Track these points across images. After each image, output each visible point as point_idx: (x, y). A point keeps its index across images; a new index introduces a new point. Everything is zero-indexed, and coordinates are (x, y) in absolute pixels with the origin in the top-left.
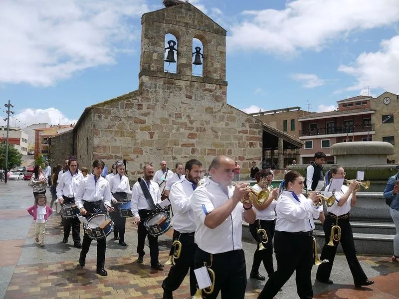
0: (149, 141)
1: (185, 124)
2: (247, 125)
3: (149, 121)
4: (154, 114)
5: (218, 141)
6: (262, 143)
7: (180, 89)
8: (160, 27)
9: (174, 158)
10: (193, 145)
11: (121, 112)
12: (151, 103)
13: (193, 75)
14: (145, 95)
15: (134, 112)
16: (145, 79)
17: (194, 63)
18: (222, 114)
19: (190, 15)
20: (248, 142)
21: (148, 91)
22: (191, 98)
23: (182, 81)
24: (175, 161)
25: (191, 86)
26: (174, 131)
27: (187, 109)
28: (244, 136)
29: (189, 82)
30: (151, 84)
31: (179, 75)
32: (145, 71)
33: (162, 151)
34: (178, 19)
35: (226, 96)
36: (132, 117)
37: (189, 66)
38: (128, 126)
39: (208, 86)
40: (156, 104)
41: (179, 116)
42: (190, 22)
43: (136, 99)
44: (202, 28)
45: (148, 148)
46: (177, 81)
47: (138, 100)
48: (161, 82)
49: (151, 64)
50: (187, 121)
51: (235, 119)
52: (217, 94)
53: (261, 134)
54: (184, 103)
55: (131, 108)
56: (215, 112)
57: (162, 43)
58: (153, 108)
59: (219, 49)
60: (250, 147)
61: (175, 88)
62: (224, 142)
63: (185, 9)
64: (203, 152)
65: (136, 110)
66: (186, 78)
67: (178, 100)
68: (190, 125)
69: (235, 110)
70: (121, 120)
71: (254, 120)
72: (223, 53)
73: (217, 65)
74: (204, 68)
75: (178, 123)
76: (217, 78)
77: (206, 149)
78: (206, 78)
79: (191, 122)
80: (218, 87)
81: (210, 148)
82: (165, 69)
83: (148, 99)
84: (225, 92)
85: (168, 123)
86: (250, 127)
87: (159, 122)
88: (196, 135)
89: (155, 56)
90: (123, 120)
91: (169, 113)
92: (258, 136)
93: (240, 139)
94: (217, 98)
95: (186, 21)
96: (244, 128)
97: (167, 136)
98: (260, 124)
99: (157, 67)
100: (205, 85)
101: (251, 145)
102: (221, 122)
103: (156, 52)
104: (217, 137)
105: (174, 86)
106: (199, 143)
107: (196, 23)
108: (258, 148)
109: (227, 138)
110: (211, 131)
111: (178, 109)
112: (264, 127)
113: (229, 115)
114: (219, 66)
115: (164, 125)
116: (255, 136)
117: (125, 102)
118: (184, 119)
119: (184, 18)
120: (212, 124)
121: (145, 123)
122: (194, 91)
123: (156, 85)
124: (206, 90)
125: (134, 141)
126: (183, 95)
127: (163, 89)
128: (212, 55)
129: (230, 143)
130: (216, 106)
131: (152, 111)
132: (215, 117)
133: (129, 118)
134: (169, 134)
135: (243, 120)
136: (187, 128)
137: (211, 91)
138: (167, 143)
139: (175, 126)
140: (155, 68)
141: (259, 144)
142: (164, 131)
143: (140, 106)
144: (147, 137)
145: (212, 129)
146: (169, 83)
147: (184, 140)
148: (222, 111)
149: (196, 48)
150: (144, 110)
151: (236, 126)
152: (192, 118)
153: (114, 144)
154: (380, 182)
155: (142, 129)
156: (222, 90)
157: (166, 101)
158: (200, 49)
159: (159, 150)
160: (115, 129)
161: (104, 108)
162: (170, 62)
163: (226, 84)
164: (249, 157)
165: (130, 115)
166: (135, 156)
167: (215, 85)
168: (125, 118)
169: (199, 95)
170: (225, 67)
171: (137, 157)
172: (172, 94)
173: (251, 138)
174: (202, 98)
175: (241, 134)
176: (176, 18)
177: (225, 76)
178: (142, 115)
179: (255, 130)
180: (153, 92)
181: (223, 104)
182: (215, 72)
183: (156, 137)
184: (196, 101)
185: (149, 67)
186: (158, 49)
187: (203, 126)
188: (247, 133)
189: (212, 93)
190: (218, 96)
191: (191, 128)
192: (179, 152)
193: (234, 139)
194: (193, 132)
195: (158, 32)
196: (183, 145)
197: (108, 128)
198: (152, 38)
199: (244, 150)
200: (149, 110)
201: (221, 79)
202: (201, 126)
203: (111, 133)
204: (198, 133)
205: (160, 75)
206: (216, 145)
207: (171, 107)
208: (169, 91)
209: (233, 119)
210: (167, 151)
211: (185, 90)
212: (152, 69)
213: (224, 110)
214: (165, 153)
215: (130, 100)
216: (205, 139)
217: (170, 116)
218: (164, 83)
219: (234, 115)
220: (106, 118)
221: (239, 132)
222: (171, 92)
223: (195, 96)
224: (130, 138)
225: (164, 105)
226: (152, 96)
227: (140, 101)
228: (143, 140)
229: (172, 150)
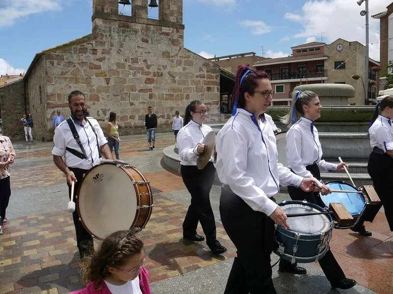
0: (105, 87)
1: (142, 69)
2: (205, 69)
3: (104, 66)
4: (109, 59)
5: (175, 85)
6: (219, 87)
7: (136, 32)
9: (132, 104)
10: (150, 90)
11: (75, 58)
12: (106, 47)
13: (149, 18)
14: (99, 39)
15: (89, 57)
16: (99, 22)
17: (150, 6)
18: (179, 58)
20: (205, 87)
21: (102, 35)
22: (148, 42)
23: (137, 24)
24: (133, 107)
25: (147, 29)
26: (131, 76)
27: (144, 53)
28: (202, 80)
29: (144, 26)
30: (105, 27)
31: (134, 18)
32: (98, 14)
33: (119, 97)
35: (183, 40)
36: (87, 63)
37: (144, 8)
38: (83, 72)
39: (165, 29)
40: (110, 49)
41: (135, 61)
43: (90, 44)
45: (105, 95)
46: (132, 24)
47: (92, 44)
48: (115, 25)
49: (104, 6)
50: (144, 66)
51: (193, 63)
52: (174, 38)
53: (219, 78)
54: (140, 47)
55: (85, 52)
56: (172, 57)
58: (109, 53)
60: (208, 91)
61: (130, 32)
62: (182, 87)
64: (161, 97)
65: (90, 55)
66: (142, 21)
67: (133, 44)
68: (147, 70)
69: (193, 54)
70: (75, 66)
71: (212, 65)
73: (174, 8)
74: (160, 10)
75: (135, 67)
76: (173, 21)
77: (163, 94)
78: (163, 21)
79: (148, 67)
80: (175, 30)
81: (168, 93)
82: (119, 12)
83: (103, 44)
84: (182, 36)
85: (125, 68)
86: (208, 72)
87: (115, 67)
88: (153, 80)
90: (77, 65)
91: (125, 58)
92: (215, 80)
93: (197, 83)
94: (174, 42)
96: (201, 73)
97: (123, 81)
98: (217, 68)
99: (111, 9)
100: (161, 28)
101: (209, 89)
102: (178, 67)
104: (174, 81)
105: (129, 29)
106: (157, 88)
108: (216, 92)
109: (184, 83)
110: (168, 76)
111: (134, 53)
112: (222, 71)
113: (186, 59)
114: (175, 9)
115: (121, 70)
116: (212, 80)
117: (79, 47)
118: (141, 64)
120: (169, 69)
123: (110, 28)
124: (163, 33)
125: (90, 88)
126: (139, 39)
127: (118, 33)
129: (188, 88)
130: (174, 50)
131: (107, 56)
132: (172, 61)
133: (83, 64)
134: (125, 80)
135: (200, 64)
136: (143, 73)
137: (167, 34)
138: (123, 89)
139: (132, 71)
140: (109, 11)
141: (216, 89)
142: (121, 76)
143: (94, 51)
144: (104, 84)
145: (169, 74)
146: (124, 26)
147: (142, 85)
148: (179, 56)
150: (99, 55)
151: (194, 70)
152: (149, 63)
153: (69, 91)
154: (343, 123)
155: (97, 75)
156: (179, 34)
157: (122, 46)
159: (116, 96)
160: (69, 75)
161: (57, 54)
162: (124, 4)
163: (183, 27)
164: (207, 101)
165: (84, 61)
166: (92, 103)
167: (172, 29)
168: (79, 64)
169: (155, 38)
170: (182, 9)
171: (94, 104)
172: (127, 38)
173: (209, 83)
174: (159, 42)
175: (199, 79)
177: (182, 19)
178: (97, 60)
179: (213, 74)
180: (108, 36)
181: (180, 49)
182: (172, 15)
183: (112, 83)
184: (153, 45)
185: (103, 9)
188: (204, 78)
189: (169, 37)
190: (175, 40)
191: (148, 73)
192: (136, 98)
193: (191, 83)
194: (150, 76)
196: (141, 91)
197: (61, 75)
199: (201, 95)
200: (104, 55)
201: (177, 22)
202: (159, 71)
203: (65, 80)
204: (155, 78)
205: (114, 18)
206: (174, 90)
207: (127, 52)
208: (124, 34)
209: (190, 64)
210: (124, 97)
211: (140, 33)
212: (106, 11)
213: (181, 54)
214: (123, 99)
215: (84, 44)
216: (162, 84)
217: (126, 61)
218: (119, 26)
219: (191, 59)
220: (58, 64)
221: (197, 77)
222: (126, 36)
223: (152, 40)
224: (85, 85)
225: (119, 50)
226: (107, 40)
227: (94, 45)
228: (99, 86)
229: (129, 96)
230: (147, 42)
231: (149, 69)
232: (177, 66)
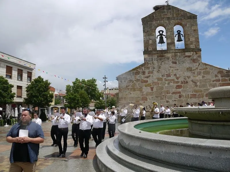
0: (151, 92)
1: (173, 80)
2: (219, 76)
3: (150, 81)
4: (152, 76)
5: (197, 88)
7: (168, 58)
8: (152, 24)
9: (167, 102)
10: (180, 92)
11: (133, 77)
12: (150, 70)
13: (176, 49)
14: (146, 66)
15: (141, 77)
16: (146, 56)
17: (177, 41)
19: (170, 12)
21: (148, 63)
23: (169, 54)
24: (168, 103)
25: (176, 56)
26: (166, 85)
27: (174, 70)
28: (218, 83)
29: (173, 54)
33: (159, 98)
34: (162, 17)
35: (201, 58)
37: (173, 43)
38: (137, 85)
39: (187, 54)
41: (169, 75)
42: (171, 16)
43: (141, 69)
44: (179, 18)
45: (150, 97)
46: (166, 54)
47: (142, 69)
48: (155, 57)
49: (148, 47)
50: (174, 78)
51: (210, 72)
52: (194, 58)
54: (171, 67)
55: (139, 74)
56: (194, 70)
57: (154, 33)
58: (152, 73)
59: (192, 29)
61: (164, 59)
62: (202, 89)
63: (167, 9)
64: (187, 97)
65: (141, 75)
66: (171, 51)
67: (167, 66)
68: (176, 80)
69: (209, 67)
70: (133, 82)
71: (225, 72)
72: (196, 31)
73: (192, 39)
74: (185, 43)
75: (169, 80)
76: (193, 48)
77: (189, 95)
78: (187, 49)
79: (177, 78)
80: (195, 53)
81: (192, 94)
82: (157, 49)
83: (148, 68)
84: (200, 56)
85: (162, 80)
86: (222, 77)
87: (156, 81)
88: (181, 86)
89: (151, 42)
90: (134, 81)
91: (162, 74)
93: (214, 86)
94: (194, 61)
95: (168, 16)
96: (217, 78)
99: (153, 48)
100: (185, 54)
103: (151, 39)
104: (196, 86)
105: (164, 58)
106: (184, 91)
107: (175, 15)
109: (204, 86)
110: (192, 83)
111: (168, 71)
113: (204, 70)
114: (194, 40)
115: (160, 82)
116: (227, 82)
117: (135, 71)
118: (172, 77)
119: (166, 15)
120: (192, 78)
121: (148, 82)
122: (177, 59)
123: (152, 59)
124: (186, 56)
125: (141, 93)
126: (170, 62)
127: (157, 60)
128: (188, 33)
129: (207, 89)
130: (195, 66)
131: (151, 75)
132: (194, 73)
133: (138, 80)
134: (163, 87)
135: (216, 72)
136: (174, 82)
137: (189, 57)
138: (162, 93)
139: (167, 82)
140: (151, 49)
142: (160, 85)
143: (144, 73)
144: (150, 91)
145: (192, 81)
146: (161, 56)
147: (174, 90)
148: (199, 69)
149: (178, 31)
150: (147, 75)
151: (211, 77)
152: (178, 76)
153: (130, 96)
155: (146, 86)
156: (197, 55)
157: (160, 67)
158: (180, 31)
159: (157, 97)
160: (130, 87)
161: (124, 76)
162: (161, 43)
163: (200, 50)
165: (138, 78)
166: (143, 102)
167: (192, 53)
168: (135, 80)
169: (181, 60)
170: (198, 39)
171: (144, 102)
172: (163, 63)
173: (223, 84)
174: (183, 62)
175: (215, 82)
176: (161, 16)
177: (199, 45)
178: (146, 77)
179: (226, 78)
180: (151, 63)
181: (199, 64)
182: (192, 43)
183: (155, 89)
184: (180, 65)
185: (147, 49)
186: (151, 37)
187: (186, 80)
188: (219, 81)
189: (191, 58)
190: (195, 59)
191: (178, 82)
192: (170, 98)
193: (209, 86)
194: (179, 84)
195: (151, 27)
196: (173, 93)
197: (126, 87)
198: (148, 31)
200: (149, 74)
201: (196, 47)
202: (185, 80)
203: (128, 90)
204: (183, 85)
205: (154, 53)
206: (196, 91)
207: (163, 71)
208: (161, 61)
209: (208, 73)
210: (162, 97)
211: (171, 59)
212: (149, 50)
213: (200, 68)
214: (162, 99)
215: (138, 70)
216: (188, 88)
217: (163, 76)
218: (158, 57)
219: (208, 70)
220: (125, 82)
221: (213, 81)
222: (162, 62)
223: (179, 62)
224: (139, 92)
225: (159, 70)
226: (151, 66)
227: (143, 69)
228: (147, 92)
229: (166, 97)
230: (176, 63)
231: (178, 79)
232: (198, 75)
